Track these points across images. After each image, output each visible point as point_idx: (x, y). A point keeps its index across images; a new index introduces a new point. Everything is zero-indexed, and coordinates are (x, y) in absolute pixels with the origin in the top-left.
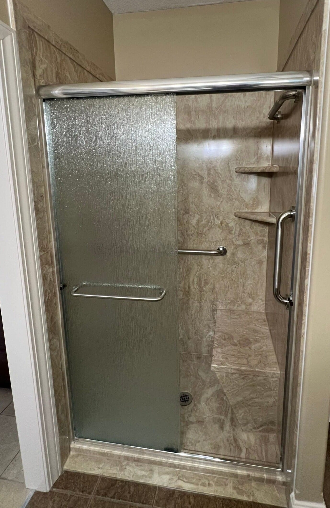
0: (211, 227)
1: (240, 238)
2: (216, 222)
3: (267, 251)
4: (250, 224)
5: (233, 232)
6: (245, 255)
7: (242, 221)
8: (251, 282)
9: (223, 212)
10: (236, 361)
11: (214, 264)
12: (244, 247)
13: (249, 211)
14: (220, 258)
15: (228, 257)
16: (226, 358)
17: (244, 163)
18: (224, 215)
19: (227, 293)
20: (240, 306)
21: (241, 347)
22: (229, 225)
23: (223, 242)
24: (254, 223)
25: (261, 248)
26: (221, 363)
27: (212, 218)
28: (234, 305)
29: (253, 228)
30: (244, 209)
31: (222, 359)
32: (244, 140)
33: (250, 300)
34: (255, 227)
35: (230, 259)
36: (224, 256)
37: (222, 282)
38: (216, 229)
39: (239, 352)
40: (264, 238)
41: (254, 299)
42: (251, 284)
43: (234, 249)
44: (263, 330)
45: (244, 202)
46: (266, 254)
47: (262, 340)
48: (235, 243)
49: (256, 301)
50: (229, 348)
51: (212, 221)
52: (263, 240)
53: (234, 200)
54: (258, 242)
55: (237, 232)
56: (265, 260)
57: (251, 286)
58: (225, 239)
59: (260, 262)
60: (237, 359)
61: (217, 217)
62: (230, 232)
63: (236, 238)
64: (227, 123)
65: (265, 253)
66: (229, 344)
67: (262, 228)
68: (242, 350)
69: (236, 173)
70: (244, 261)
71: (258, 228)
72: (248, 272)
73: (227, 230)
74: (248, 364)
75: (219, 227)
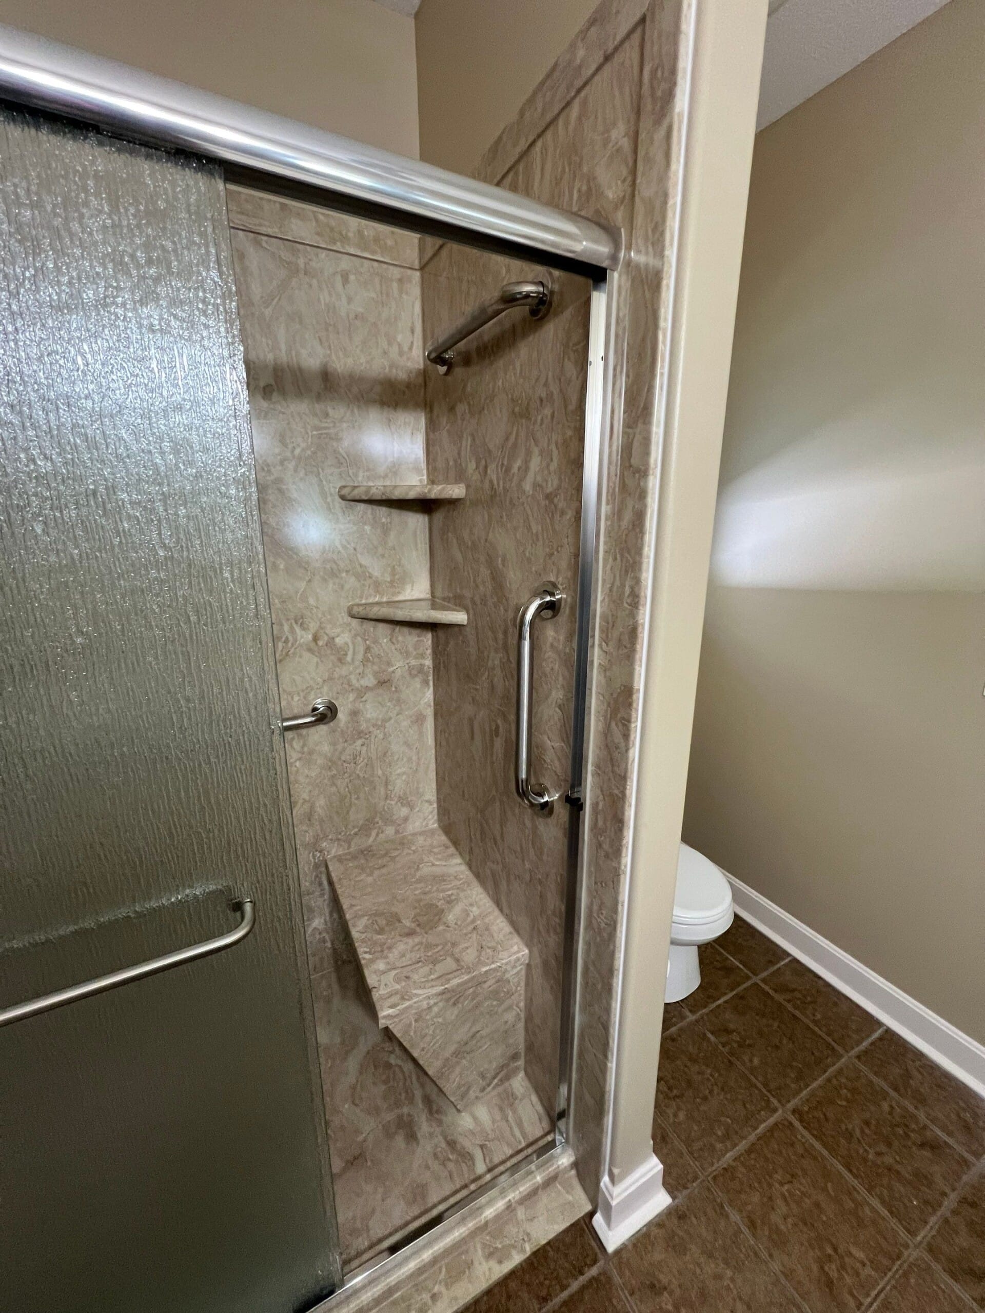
0: (287, 655)
1: (368, 671)
2: (299, 638)
3: (432, 688)
4: (389, 632)
5: (349, 658)
6: (385, 709)
7: (369, 626)
8: (404, 770)
9: (317, 608)
10: (431, 973)
11: (306, 749)
12: (380, 691)
13: (385, 600)
14: (323, 729)
15: (342, 724)
16: (407, 977)
17: (361, 474)
18: (320, 615)
19: (348, 812)
20: (382, 832)
21: (426, 933)
22: (337, 640)
23: (325, 689)
24: (397, 628)
25: (419, 686)
26: (398, 996)
27: (286, 628)
28: (368, 836)
29: (398, 642)
30: (370, 595)
31: (398, 987)
32: (356, 411)
33: (404, 811)
34: (400, 638)
35: (348, 728)
36: (331, 724)
37: (334, 789)
38: (301, 657)
39: (429, 947)
40: (423, 662)
41: (412, 808)
42: (404, 773)
43: (354, 700)
44: (452, 871)
45: (370, 577)
46: (432, 697)
47: (462, 895)
48: (357, 685)
49: (417, 809)
50: (401, 947)
51: (287, 638)
52: (422, 665)
53: (344, 575)
54: (410, 674)
55: (360, 656)
56: (430, 712)
57: (404, 777)
58: (331, 679)
59: (419, 719)
60: (431, 966)
61: (301, 625)
62: (340, 660)
63: (357, 671)
64: (304, 352)
65: (429, 694)
66: (398, 938)
67: (416, 639)
68: (431, 938)
69: (343, 502)
70: (381, 725)
71: (410, 638)
72: (394, 747)
73: (332, 654)
74: (461, 967)
75: (310, 650)
